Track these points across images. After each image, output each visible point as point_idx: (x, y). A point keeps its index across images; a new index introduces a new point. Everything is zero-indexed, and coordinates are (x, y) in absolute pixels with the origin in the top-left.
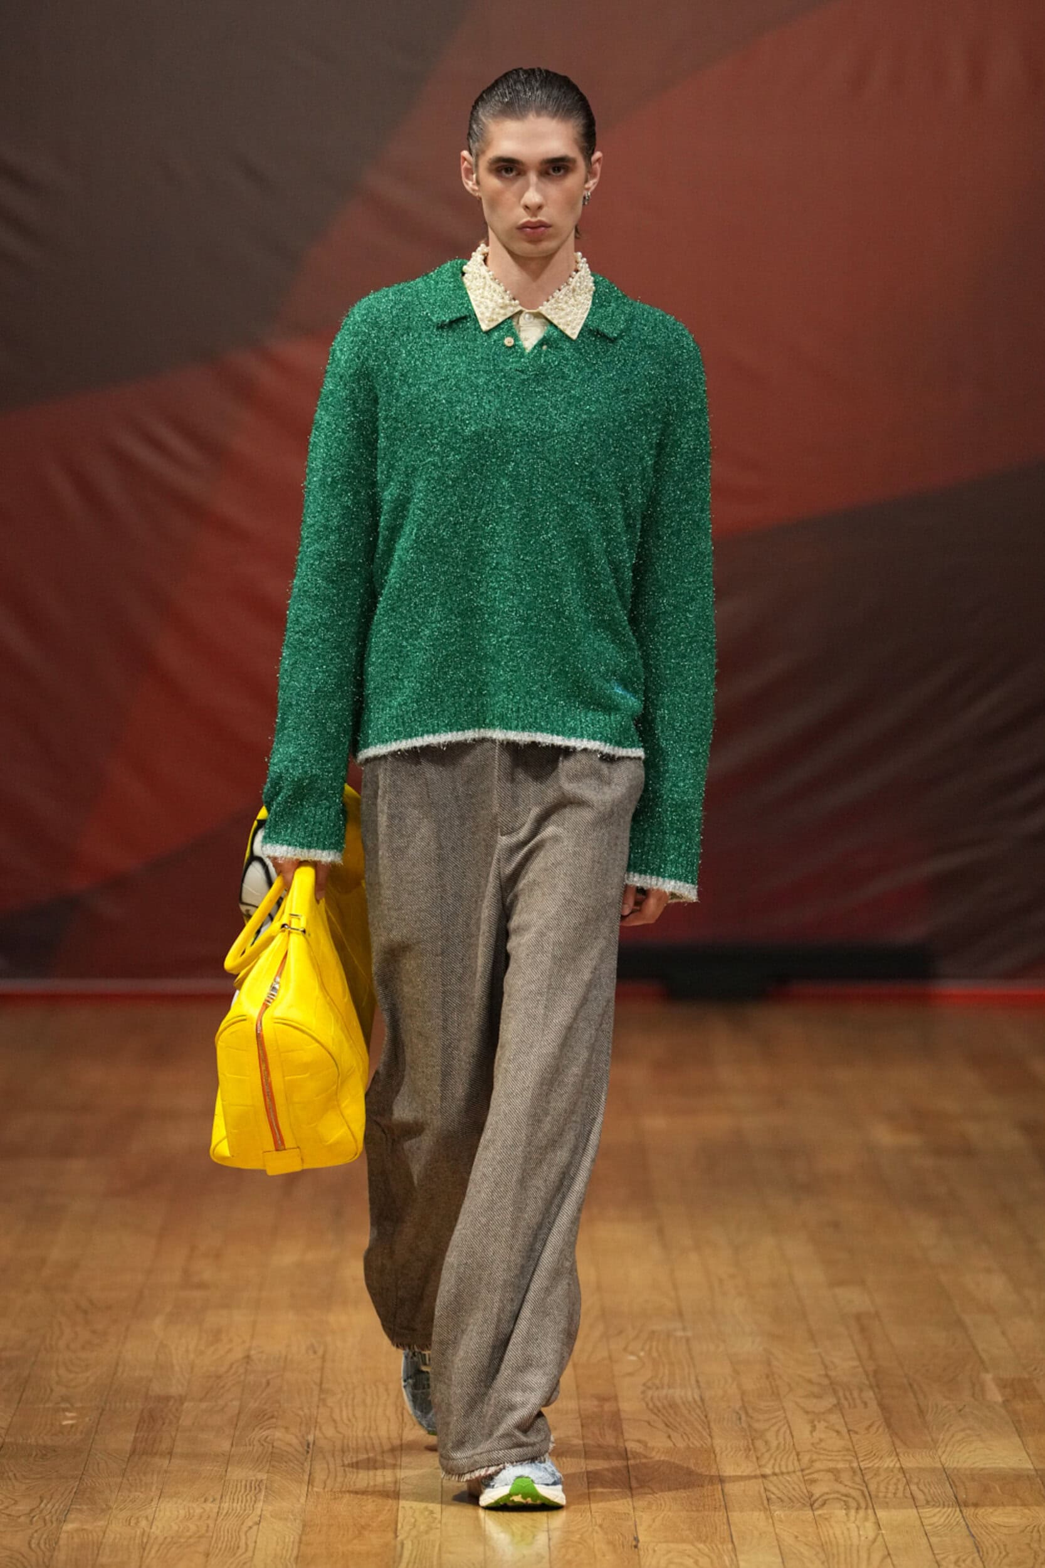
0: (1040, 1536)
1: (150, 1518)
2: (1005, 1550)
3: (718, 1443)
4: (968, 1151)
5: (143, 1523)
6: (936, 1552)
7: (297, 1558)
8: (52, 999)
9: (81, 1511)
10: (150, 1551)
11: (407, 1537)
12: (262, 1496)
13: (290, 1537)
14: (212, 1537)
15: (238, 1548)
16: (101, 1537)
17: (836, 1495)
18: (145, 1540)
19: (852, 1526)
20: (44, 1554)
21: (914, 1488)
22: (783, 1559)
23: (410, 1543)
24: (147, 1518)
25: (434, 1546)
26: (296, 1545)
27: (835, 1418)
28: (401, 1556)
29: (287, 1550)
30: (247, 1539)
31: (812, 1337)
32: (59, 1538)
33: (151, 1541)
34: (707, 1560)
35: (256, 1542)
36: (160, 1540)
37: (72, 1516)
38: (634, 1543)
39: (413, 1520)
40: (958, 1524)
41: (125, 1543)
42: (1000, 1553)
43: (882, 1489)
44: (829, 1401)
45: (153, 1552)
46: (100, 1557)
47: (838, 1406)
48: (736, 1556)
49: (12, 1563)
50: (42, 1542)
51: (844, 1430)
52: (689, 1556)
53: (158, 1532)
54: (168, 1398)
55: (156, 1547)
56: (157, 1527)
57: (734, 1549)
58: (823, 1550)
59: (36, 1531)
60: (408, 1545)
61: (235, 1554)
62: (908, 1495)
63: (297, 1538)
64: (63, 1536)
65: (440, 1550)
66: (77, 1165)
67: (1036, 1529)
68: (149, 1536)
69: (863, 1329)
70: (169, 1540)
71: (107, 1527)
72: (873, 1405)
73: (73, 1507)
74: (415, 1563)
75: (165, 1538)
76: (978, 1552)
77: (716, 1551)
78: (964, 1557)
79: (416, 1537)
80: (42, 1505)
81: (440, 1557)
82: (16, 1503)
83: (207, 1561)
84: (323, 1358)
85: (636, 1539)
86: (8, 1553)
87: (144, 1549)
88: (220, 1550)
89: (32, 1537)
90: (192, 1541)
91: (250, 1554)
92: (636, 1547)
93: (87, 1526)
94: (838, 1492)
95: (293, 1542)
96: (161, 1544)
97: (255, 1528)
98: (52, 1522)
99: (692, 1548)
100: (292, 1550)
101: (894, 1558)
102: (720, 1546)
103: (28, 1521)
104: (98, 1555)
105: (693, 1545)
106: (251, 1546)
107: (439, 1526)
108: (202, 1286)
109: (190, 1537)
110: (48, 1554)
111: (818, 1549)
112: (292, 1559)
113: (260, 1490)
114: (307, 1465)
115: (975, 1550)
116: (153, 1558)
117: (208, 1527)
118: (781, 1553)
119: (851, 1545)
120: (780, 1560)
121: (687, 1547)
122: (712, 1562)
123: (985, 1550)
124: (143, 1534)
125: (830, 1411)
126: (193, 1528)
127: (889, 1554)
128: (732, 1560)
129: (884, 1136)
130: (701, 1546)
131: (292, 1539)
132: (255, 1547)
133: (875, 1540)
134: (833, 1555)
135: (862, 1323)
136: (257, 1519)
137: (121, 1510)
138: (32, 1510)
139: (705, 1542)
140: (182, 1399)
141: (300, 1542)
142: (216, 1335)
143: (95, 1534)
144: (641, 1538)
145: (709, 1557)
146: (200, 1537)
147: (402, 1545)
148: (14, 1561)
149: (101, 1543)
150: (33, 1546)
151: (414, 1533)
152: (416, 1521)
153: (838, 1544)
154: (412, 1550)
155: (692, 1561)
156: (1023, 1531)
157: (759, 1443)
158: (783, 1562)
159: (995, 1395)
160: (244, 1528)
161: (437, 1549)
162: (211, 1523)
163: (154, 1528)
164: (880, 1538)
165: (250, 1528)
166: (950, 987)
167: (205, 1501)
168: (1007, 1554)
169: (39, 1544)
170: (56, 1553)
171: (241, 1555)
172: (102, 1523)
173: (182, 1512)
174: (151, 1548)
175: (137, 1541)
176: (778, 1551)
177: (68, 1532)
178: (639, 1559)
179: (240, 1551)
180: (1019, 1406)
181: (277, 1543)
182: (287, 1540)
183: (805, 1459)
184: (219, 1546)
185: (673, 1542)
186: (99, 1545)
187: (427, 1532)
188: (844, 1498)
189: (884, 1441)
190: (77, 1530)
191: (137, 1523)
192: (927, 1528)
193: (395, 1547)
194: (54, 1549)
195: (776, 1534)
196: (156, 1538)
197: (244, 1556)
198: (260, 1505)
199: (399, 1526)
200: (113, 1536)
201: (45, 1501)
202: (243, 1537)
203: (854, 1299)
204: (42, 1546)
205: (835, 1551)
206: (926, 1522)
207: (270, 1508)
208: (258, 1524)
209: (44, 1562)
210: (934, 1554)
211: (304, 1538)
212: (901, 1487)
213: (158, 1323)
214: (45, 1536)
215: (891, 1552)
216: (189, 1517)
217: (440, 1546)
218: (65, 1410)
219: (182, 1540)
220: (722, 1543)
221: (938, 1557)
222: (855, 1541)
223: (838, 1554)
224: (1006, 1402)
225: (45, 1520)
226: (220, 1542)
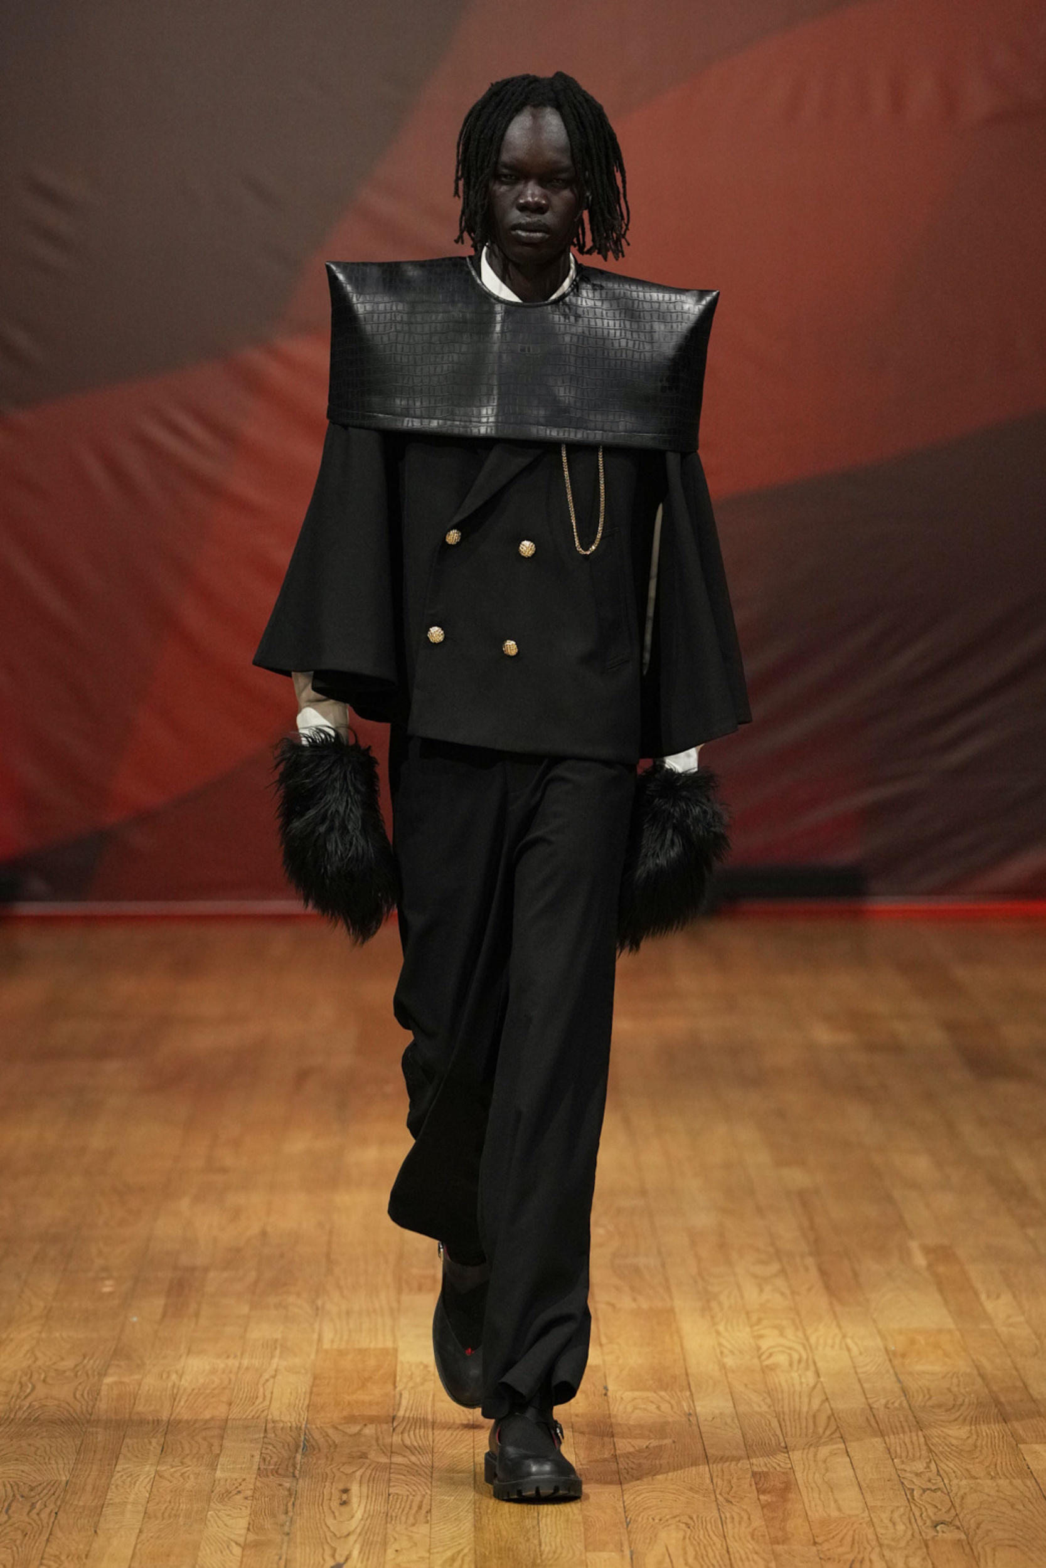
0: (959, 1381)
1: (180, 1372)
2: (929, 1393)
3: (678, 1304)
4: (896, 1047)
5: (174, 1377)
6: (868, 1396)
7: (309, 1406)
8: (90, 920)
9: (118, 1366)
10: (180, 1401)
11: (405, 1388)
12: (278, 1352)
13: (302, 1389)
14: (234, 1389)
15: (257, 1398)
16: (137, 1389)
17: (781, 1349)
18: (175, 1391)
19: (795, 1375)
20: (87, 1402)
21: (849, 1341)
22: (734, 1404)
23: (407, 1392)
24: (177, 1372)
25: (428, 1396)
26: (308, 1396)
27: (780, 1282)
28: (400, 1404)
29: (300, 1400)
30: (264, 1390)
31: (760, 1211)
32: (100, 1390)
33: (181, 1391)
34: (667, 1405)
35: (272, 1393)
36: (189, 1391)
37: (111, 1371)
38: (604, 1392)
39: (409, 1373)
40: (888, 1371)
41: (158, 1394)
42: (924, 1396)
43: (821, 1341)
44: (775, 1267)
45: (182, 1403)
46: (136, 1406)
47: (783, 1272)
48: (693, 1401)
49: (59, 1411)
50: (86, 1392)
51: (787, 1292)
52: (652, 1402)
53: (187, 1385)
54: (193, 1269)
55: (185, 1398)
56: (186, 1380)
57: (692, 1395)
58: (770, 1396)
59: (80, 1384)
60: (406, 1395)
61: (254, 1403)
62: (844, 1346)
63: (308, 1390)
64: (104, 1388)
65: (433, 1400)
66: (111, 1066)
67: (955, 1376)
68: (178, 1388)
69: (805, 1204)
70: (196, 1391)
71: (142, 1379)
72: (814, 1272)
73: (113, 1362)
74: (411, 1410)
75: (193, 1390)
76: (905, 1396)
77: (676, 1397)
78: (892, 1401)
79: (412, 1388)
80: (85, 1361)
81: (433, 1405)
82: (62, 1359)
83: (230, 1409)
84: (331, 1233)
85: (606, 1388)
86: (56, 1402)
87: (175, 1399)
88: (241, 1400)
89: (76, 1389)
90: (216, 1392)
91: (267, 1403)
92: (606, 1394)
93: (126, 1380)
94: (782, 1346)
95: (305, 1393)
96: (190, 1395)
97: (272, 1380)
98: (94, 1376)
99: (654, 1395)
100: (304, 1400)
101: (832, 1402)
102: (679, 1393)
103: (72, 1375)
104: (134, 1404)
105: (655, 1392)
106: (268, 1396)
107: (432, 1378)
108: (224, 1170)
109: (214, 1389)
110: (91, 1403)
111: (765, 1395)
112: (304, 1409)
113: (276, 1348)
114: (317, 1326)
115: (902, 1394)
116: (182, 1407)
117: (230, 1380)
118: (733, 1399)
119: (794, 1392)
120: (732, 1405)
121: (651, 1395)
122: (672, 1408)
123: (911, 1394)
124: (173, 1386)
125: (776, 1276)
126: (217, 1381)
127: (827, 1399)
128: (690, 1406)
129: (823, 1035)
130: (663, 1393)
131: (304, 1390)
132: (271, 1398)
133: (814, 1387)
134: (779, 1400)
135: (804, 1199)
136: (273, 1373)
137: (154, 1365)
138: (76, 1366)
139: (665, 1390)
140: (206, 1269)
141: (311, 1393)
142: (236, 1214)
143: (131, 1386)
144: (610, 1388)
145: (669, 1403)
146: (224, 1388)
147: (401, 1395)
148: (61, 1409)
149: (137, 1393)
150: (78, 1396)
151: (410, 1384)
152: (412, 1374)
153: (782, 1392)
154: (409, 1400)
155: (655, 1406)
156: (943, 1378)
157: (714, 1304)
158: (735, 1407)
159: (920, 1260)
160: (263, 1380)
161: (431, 1398)
162: (233, 1377)
163: (183, 1380)
164: (819, 1386)
165: (267, 1380)
166: (880, 903)
167: (228, 1357)
168: (930, 1398)
169: (82, 1395)
170: (98, 1402)
171: (259, 1404)
172: (137, 1377)
173: (207, 1367)
174: (181, 1398)
175: (168, 1393)
176: (730, 1398)
177: (108, 1384)
178: (608, 1406)
179: (258, 1402)
180: (941, 1269)
181: (291, 1394)
182: (300, 1391)
183: (754, 1317)
184: (240, 1396)
185: (637, 1390)
186: (135, 1397)
187: (422, 1384)
188: (789, 1351)
189: (823, 1301)
190: (116, 1383)
191: (168, 1376)
192: (861, 1376)
193: (394, 1396)
194: (96, 1399)
195: (729, 1383)
196: (185, 1390)
197: (261, 1406)
198: (275, 1361)
199: (398, 1378)
200: (147, 1388)
201: (87, 1358)
202: (261, 1390)
203: (797, 1178)
204: (86, 1395)
205: (780, 1397)
206: (859, 1370)
207: (285, 1363)
208: (274, 1377)
209: (87, 1410)
210: (866, 1398)
211: (315, 1389)
212: (837, 1341)
213: (184, 1204)
214: (88, 1388)
215: (829, 1396)
216: (214, 1371)
217: (434, 1396)
218: (103, 1279)
219: (208, 1391)
220: (681, 1391)
221: (870, 1401)
222: (798, 1388)
223: (783, 1399)
224: (930, 1266)
225: (87, 1375)
226: (241, 1393)
